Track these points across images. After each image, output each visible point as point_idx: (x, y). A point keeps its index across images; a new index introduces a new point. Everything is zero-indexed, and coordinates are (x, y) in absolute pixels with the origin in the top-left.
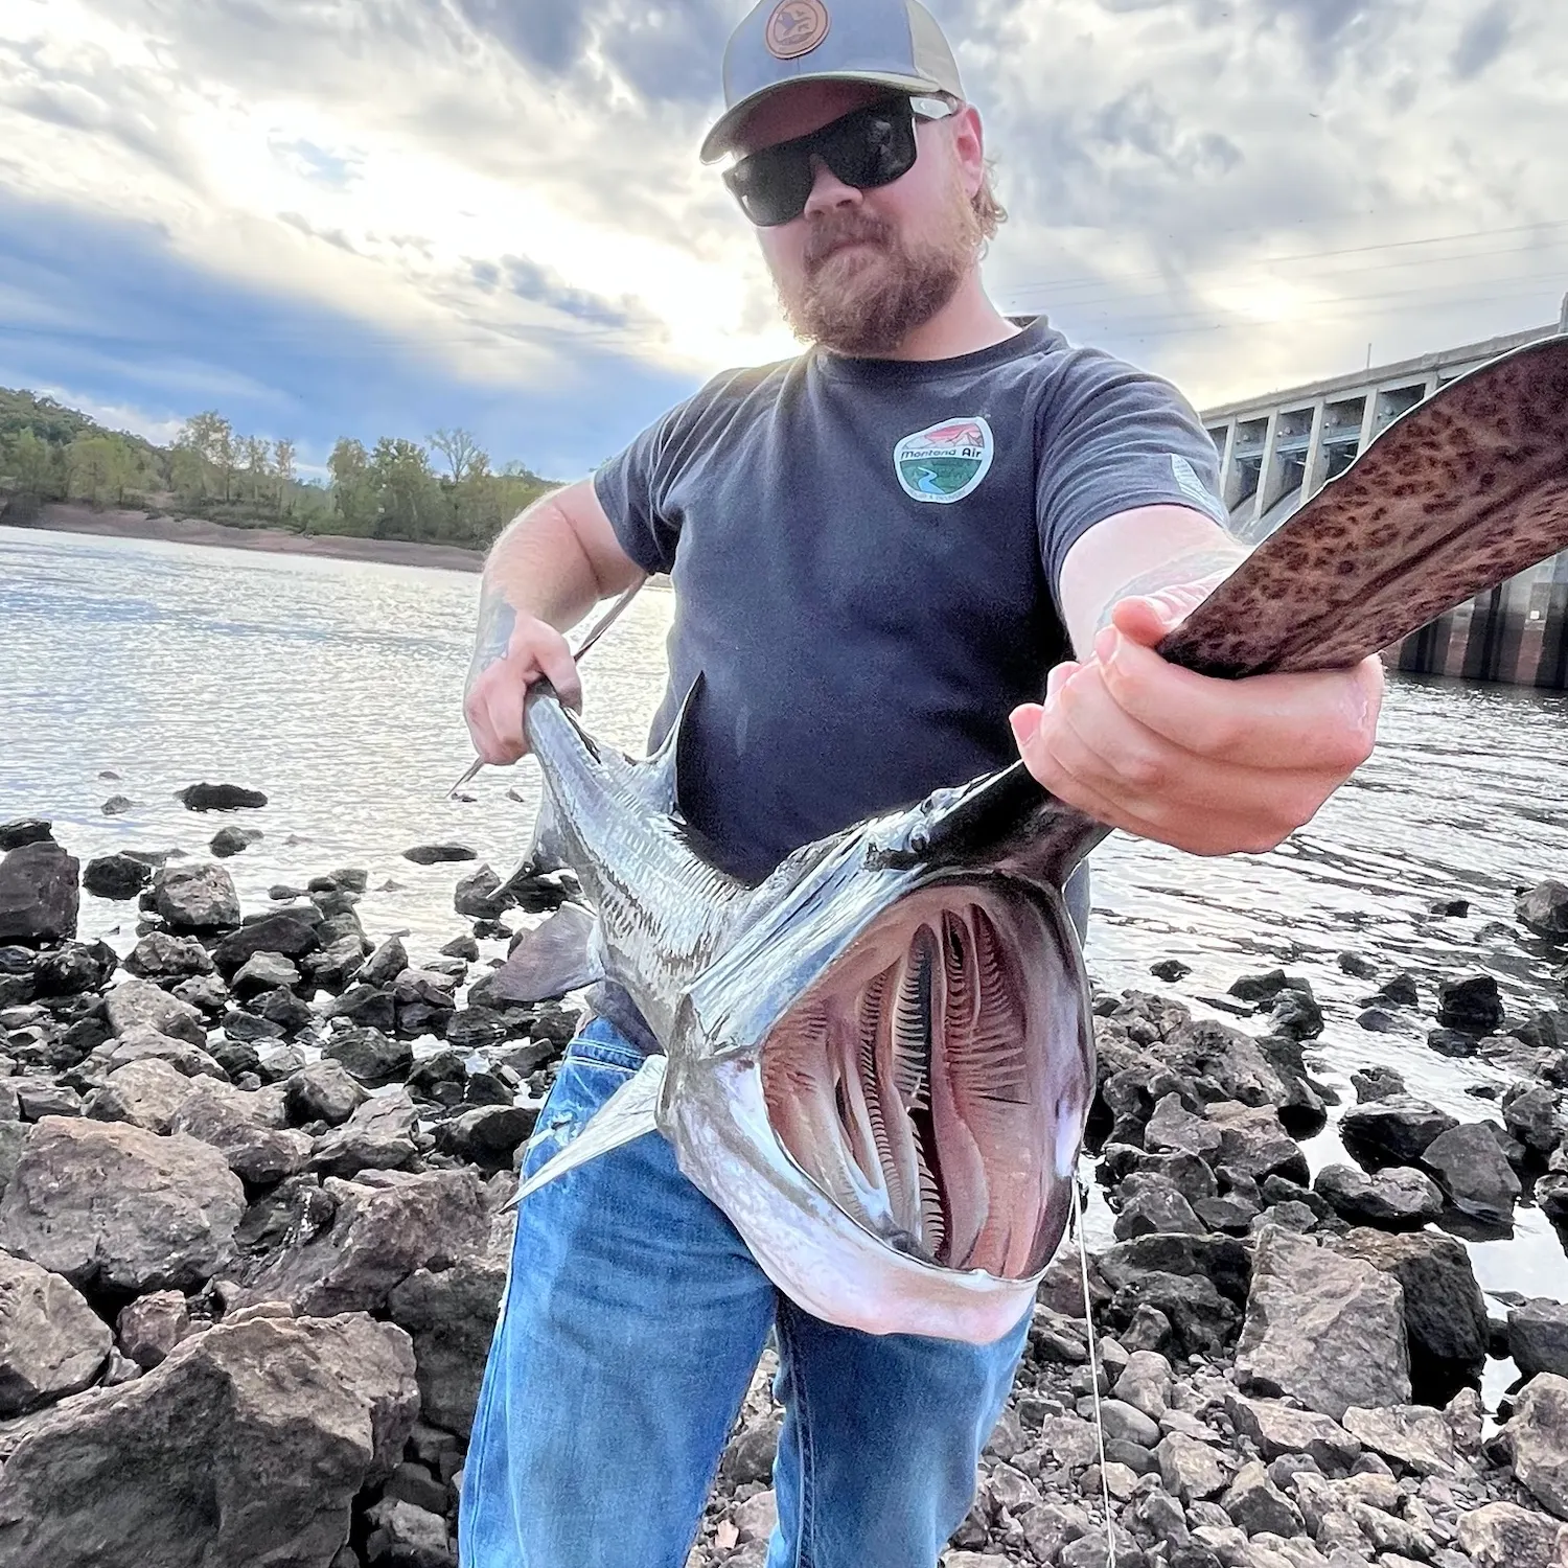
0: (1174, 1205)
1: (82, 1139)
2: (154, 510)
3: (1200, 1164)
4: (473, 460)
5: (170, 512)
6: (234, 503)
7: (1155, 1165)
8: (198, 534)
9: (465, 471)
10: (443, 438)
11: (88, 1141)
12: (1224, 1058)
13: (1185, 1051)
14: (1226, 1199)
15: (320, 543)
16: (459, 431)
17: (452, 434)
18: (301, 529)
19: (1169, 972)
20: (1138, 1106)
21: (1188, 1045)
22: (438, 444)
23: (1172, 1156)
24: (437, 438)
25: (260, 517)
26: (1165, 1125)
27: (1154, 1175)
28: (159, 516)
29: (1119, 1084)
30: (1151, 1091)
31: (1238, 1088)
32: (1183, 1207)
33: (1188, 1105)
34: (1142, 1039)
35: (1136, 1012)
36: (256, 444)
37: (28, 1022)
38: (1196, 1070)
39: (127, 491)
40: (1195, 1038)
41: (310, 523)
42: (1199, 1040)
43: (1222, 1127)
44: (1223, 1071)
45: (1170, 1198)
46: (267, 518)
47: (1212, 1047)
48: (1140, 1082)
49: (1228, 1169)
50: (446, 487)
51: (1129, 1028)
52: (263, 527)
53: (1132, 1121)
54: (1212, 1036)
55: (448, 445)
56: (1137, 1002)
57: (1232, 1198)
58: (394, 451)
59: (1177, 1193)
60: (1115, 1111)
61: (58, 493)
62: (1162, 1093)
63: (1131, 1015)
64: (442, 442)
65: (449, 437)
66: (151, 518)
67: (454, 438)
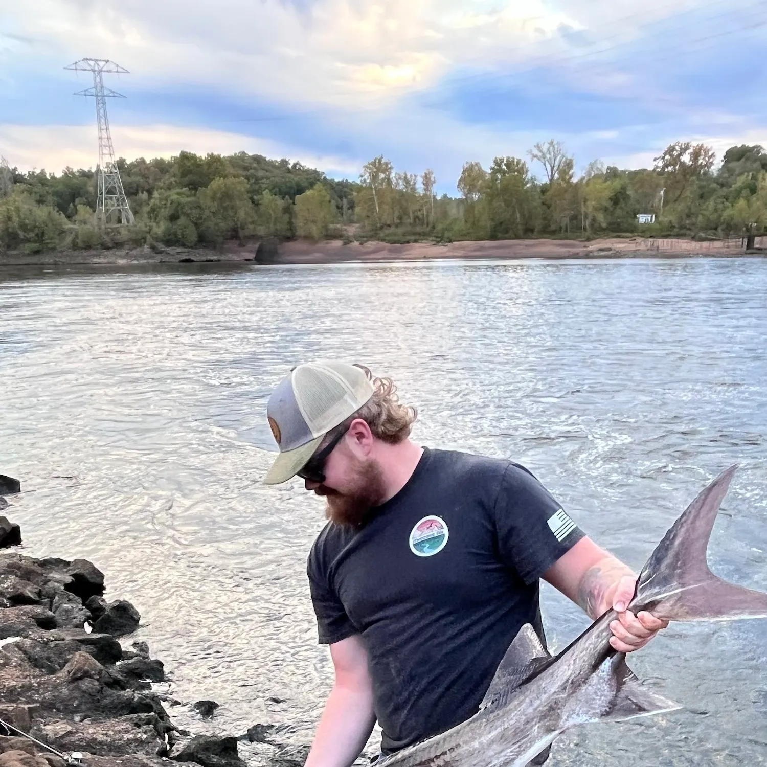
2: (348, 238)
4: (562, 165)
5: (357, 238)
6: (397, 226)
8: (374, 252)
9: (556, 176)
10: (541, 151)
15: (454, 249)
16: (552, 143)
17: (546, 146)
18: (440, 239)
22: (536, 156)
25: (415, 234)
28: (351, 242)
36: (408, 177)
39: (331, 226)
41: (447, 234)
46: (419, 234)
50: (544, 190)
52: (416, 241)
55: (544, 156)
58: (504, 167)
61: (289, 234)
64: (540, 154)
65: (545, 149)
66: (345, 244)
67: (548, 150)
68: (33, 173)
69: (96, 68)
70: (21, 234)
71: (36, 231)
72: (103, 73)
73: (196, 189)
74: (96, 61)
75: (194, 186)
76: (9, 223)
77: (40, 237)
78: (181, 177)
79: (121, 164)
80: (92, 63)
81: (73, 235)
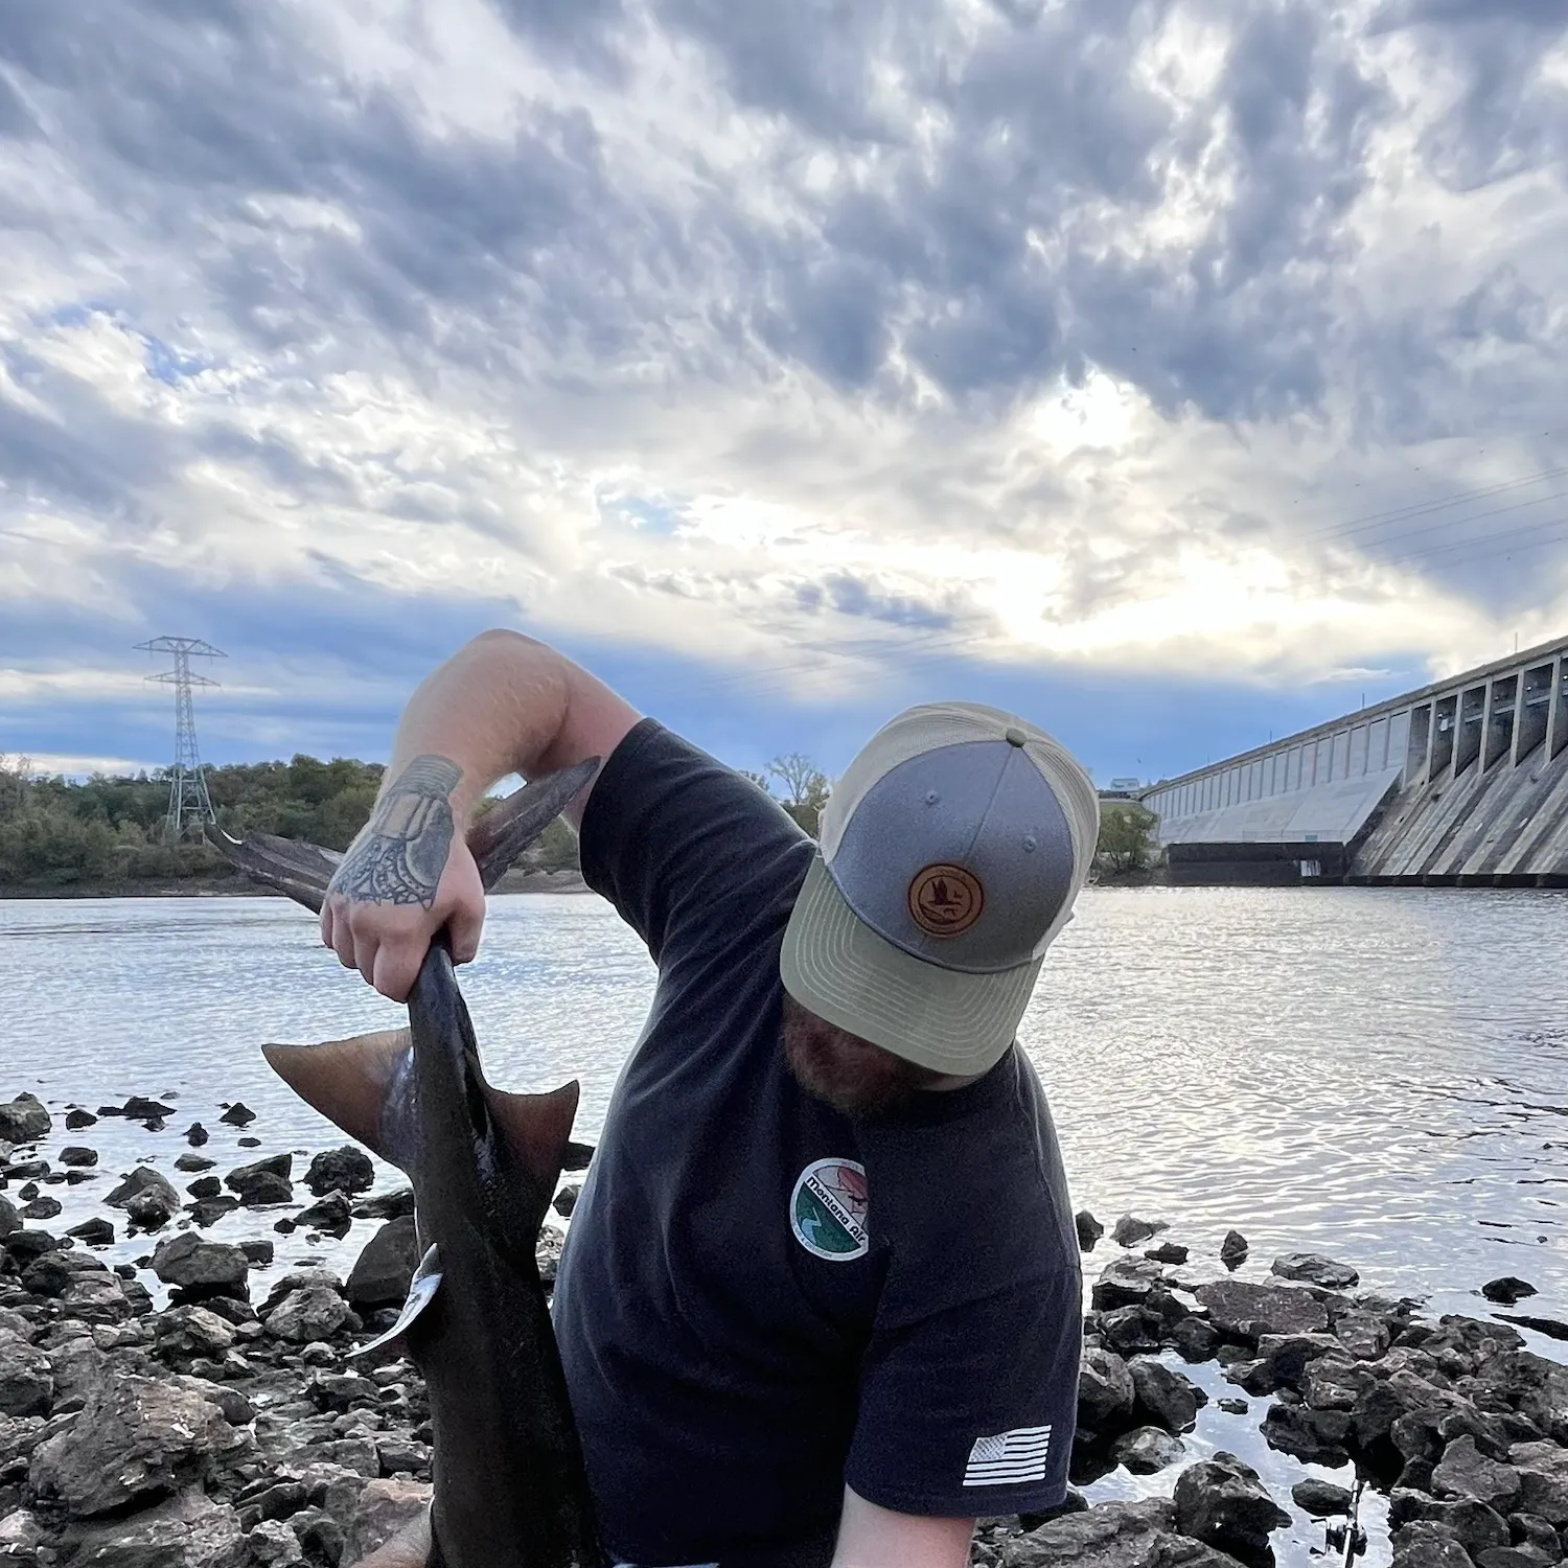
0: (1450, 1556)
1: (399, 1501)
2: (530, 865)
3: (1488, 1512)
4: (811, 781)
5: (541, 865)
7: (1437, 1513)
8: (570, 883)
9: (804, 794)
10: (781, 764)
11: (405, 1502)
12: (1538, 1393)
13: (1494, 1385)
14: (1518, 1549)
16: (795, 756)
17: (789, 759)
19: (1504, 1291)
20: (1429, 1447)
21: (1500, 1378)
22: (777, 771)
23: (1455, 1504)
24: (776, 766)
26: (1455, 1470)
27: (1434, 1524)
28: (533, 871)
29: (1407, 1425)
30: (1441, 1432)
31: (1554, 1424)
32: (1461, 1558)
33: (1484, 1447)
34: (1452, 1371)
35: (1449, 1342)
37: (394, 1379)
38: (1505, 1405)
40: (1507, 1372)
42: (1511, 1374)
43: (1523, 1470)
44: (1537, 1406)
45: (1446, 1550)
47: (1525, 1380)
48: (1431, 1423)
49: (1522, 1516)
51: (1438, 1359)
53: (1421, 1464)
54: (1523, 1369)
55: (786, 771)
56: (1451, 1330)
57: (1526, 1548)
59: (1456, 1544)
60: (1404, 1453)
62: (1453, 1435)
63: (1442, 1345)
64: (781, 769)
65: (787, 762)
66: (527, 874)
67: (791, 763)
68: (45, 779)
69: (180, 649)
70: (51, 857)
71: (74, 852)
72: (190, 656)
73: (316, 802)
74: (180, 640)
75: (313, 798)
76: (32, 842)
77: (80, 860)
78: (293, 786)
79: (208, 769)
80: (175, 643)
81: (130, 858)
